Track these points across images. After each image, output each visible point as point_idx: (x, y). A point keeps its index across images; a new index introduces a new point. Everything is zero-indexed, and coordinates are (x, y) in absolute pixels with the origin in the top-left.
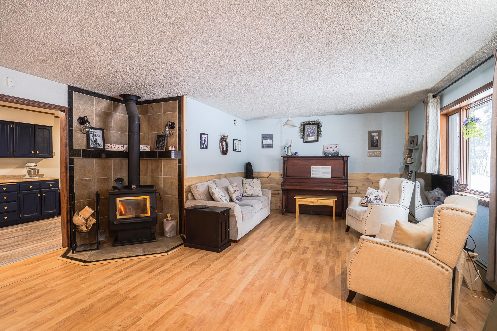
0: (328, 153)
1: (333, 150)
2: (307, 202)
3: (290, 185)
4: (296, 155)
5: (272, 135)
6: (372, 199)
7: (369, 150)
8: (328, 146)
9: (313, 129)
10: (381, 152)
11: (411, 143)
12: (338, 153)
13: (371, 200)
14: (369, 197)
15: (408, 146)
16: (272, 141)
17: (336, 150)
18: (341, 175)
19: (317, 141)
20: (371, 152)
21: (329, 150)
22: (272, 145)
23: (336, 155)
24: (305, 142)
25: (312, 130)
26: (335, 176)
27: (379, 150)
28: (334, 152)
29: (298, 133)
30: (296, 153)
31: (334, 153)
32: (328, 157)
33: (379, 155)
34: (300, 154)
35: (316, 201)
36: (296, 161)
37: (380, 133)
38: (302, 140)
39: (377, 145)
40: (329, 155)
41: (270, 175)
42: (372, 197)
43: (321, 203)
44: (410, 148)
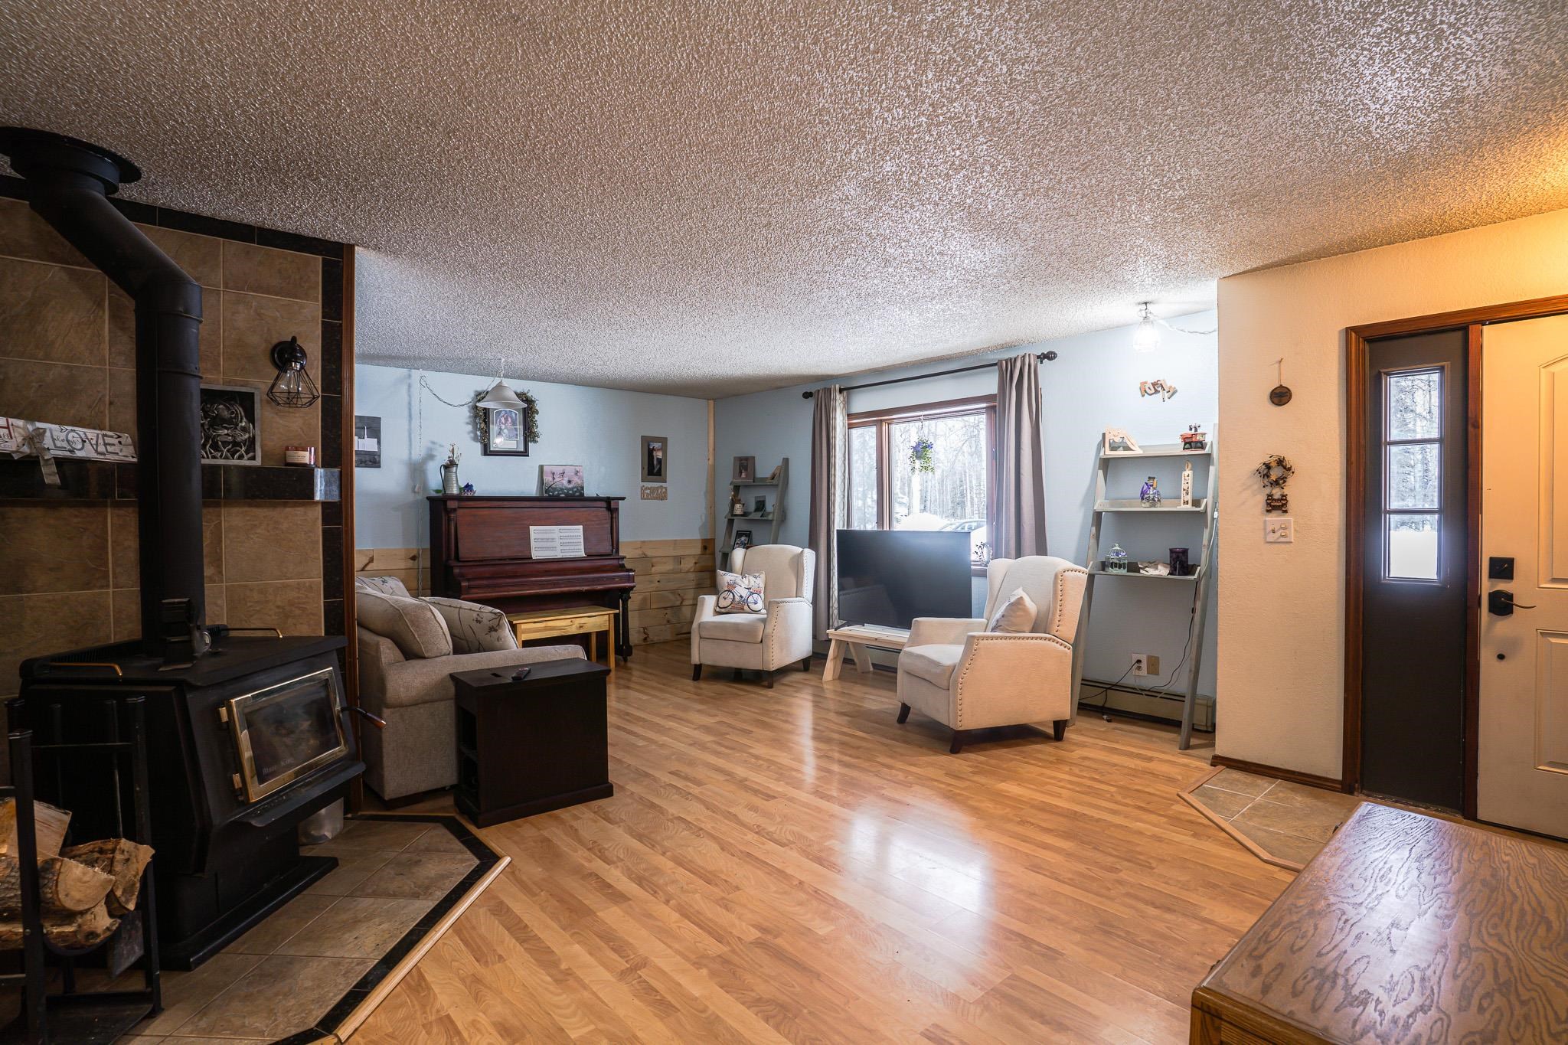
0: (555, 489)
1: (569, 482)
2: (546, 629)
3: (488, 586)
4: (469, 494)
5: (377, 420)
6: (744, 596)
7: (644, 484)
8: (554, 469)
9: (514, 415)
10: (666, 488)
11: (741, 473)
12: (582, 488)
13: (741, 597)
14: (734, 591)
15: (734, 478)
16: (379, 443)
17: (576, 480)
18: (605, 547)
19: (525, 453)
20: (647, 488)
21: (557, 479)
22: (380, 456)
23: (577, 494)
24: (487, 451)
25: (509, 419)
26: (593, 551)
27: (664, 485)
28: (571, 486)
29: (468, 423)
30: (469, 487)
31: (572, 489)
32: (557, 499)
33: (663, 497)
34: (479, 490)
35: (568, 622)
36: (485, 512)
37: (663, 441)
38: (478, 447)
39: (659, 473)
40: (559, 494)
41: (371, 560)
42: (741, 591)
43: (581, 627)
44: (738, 481)
